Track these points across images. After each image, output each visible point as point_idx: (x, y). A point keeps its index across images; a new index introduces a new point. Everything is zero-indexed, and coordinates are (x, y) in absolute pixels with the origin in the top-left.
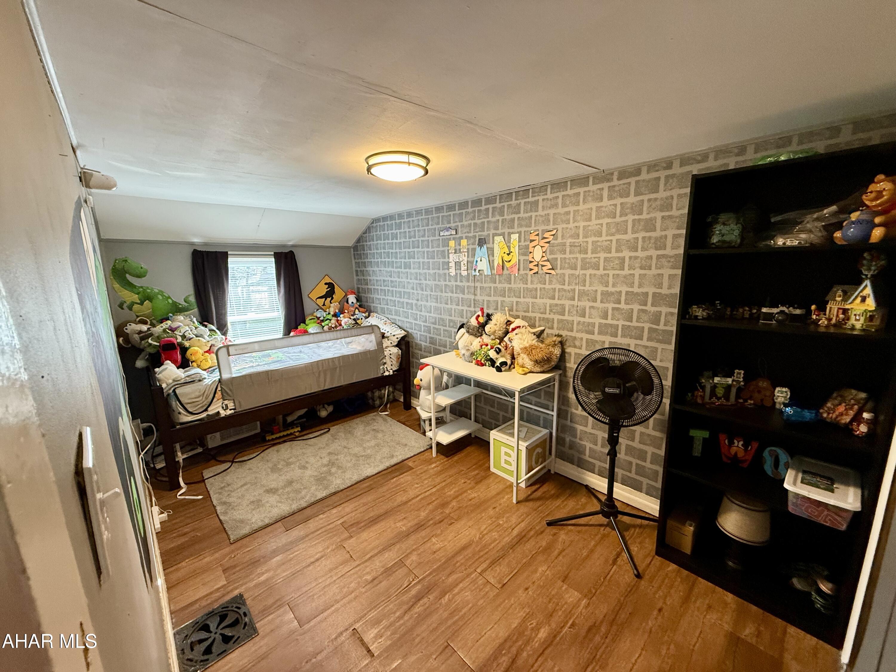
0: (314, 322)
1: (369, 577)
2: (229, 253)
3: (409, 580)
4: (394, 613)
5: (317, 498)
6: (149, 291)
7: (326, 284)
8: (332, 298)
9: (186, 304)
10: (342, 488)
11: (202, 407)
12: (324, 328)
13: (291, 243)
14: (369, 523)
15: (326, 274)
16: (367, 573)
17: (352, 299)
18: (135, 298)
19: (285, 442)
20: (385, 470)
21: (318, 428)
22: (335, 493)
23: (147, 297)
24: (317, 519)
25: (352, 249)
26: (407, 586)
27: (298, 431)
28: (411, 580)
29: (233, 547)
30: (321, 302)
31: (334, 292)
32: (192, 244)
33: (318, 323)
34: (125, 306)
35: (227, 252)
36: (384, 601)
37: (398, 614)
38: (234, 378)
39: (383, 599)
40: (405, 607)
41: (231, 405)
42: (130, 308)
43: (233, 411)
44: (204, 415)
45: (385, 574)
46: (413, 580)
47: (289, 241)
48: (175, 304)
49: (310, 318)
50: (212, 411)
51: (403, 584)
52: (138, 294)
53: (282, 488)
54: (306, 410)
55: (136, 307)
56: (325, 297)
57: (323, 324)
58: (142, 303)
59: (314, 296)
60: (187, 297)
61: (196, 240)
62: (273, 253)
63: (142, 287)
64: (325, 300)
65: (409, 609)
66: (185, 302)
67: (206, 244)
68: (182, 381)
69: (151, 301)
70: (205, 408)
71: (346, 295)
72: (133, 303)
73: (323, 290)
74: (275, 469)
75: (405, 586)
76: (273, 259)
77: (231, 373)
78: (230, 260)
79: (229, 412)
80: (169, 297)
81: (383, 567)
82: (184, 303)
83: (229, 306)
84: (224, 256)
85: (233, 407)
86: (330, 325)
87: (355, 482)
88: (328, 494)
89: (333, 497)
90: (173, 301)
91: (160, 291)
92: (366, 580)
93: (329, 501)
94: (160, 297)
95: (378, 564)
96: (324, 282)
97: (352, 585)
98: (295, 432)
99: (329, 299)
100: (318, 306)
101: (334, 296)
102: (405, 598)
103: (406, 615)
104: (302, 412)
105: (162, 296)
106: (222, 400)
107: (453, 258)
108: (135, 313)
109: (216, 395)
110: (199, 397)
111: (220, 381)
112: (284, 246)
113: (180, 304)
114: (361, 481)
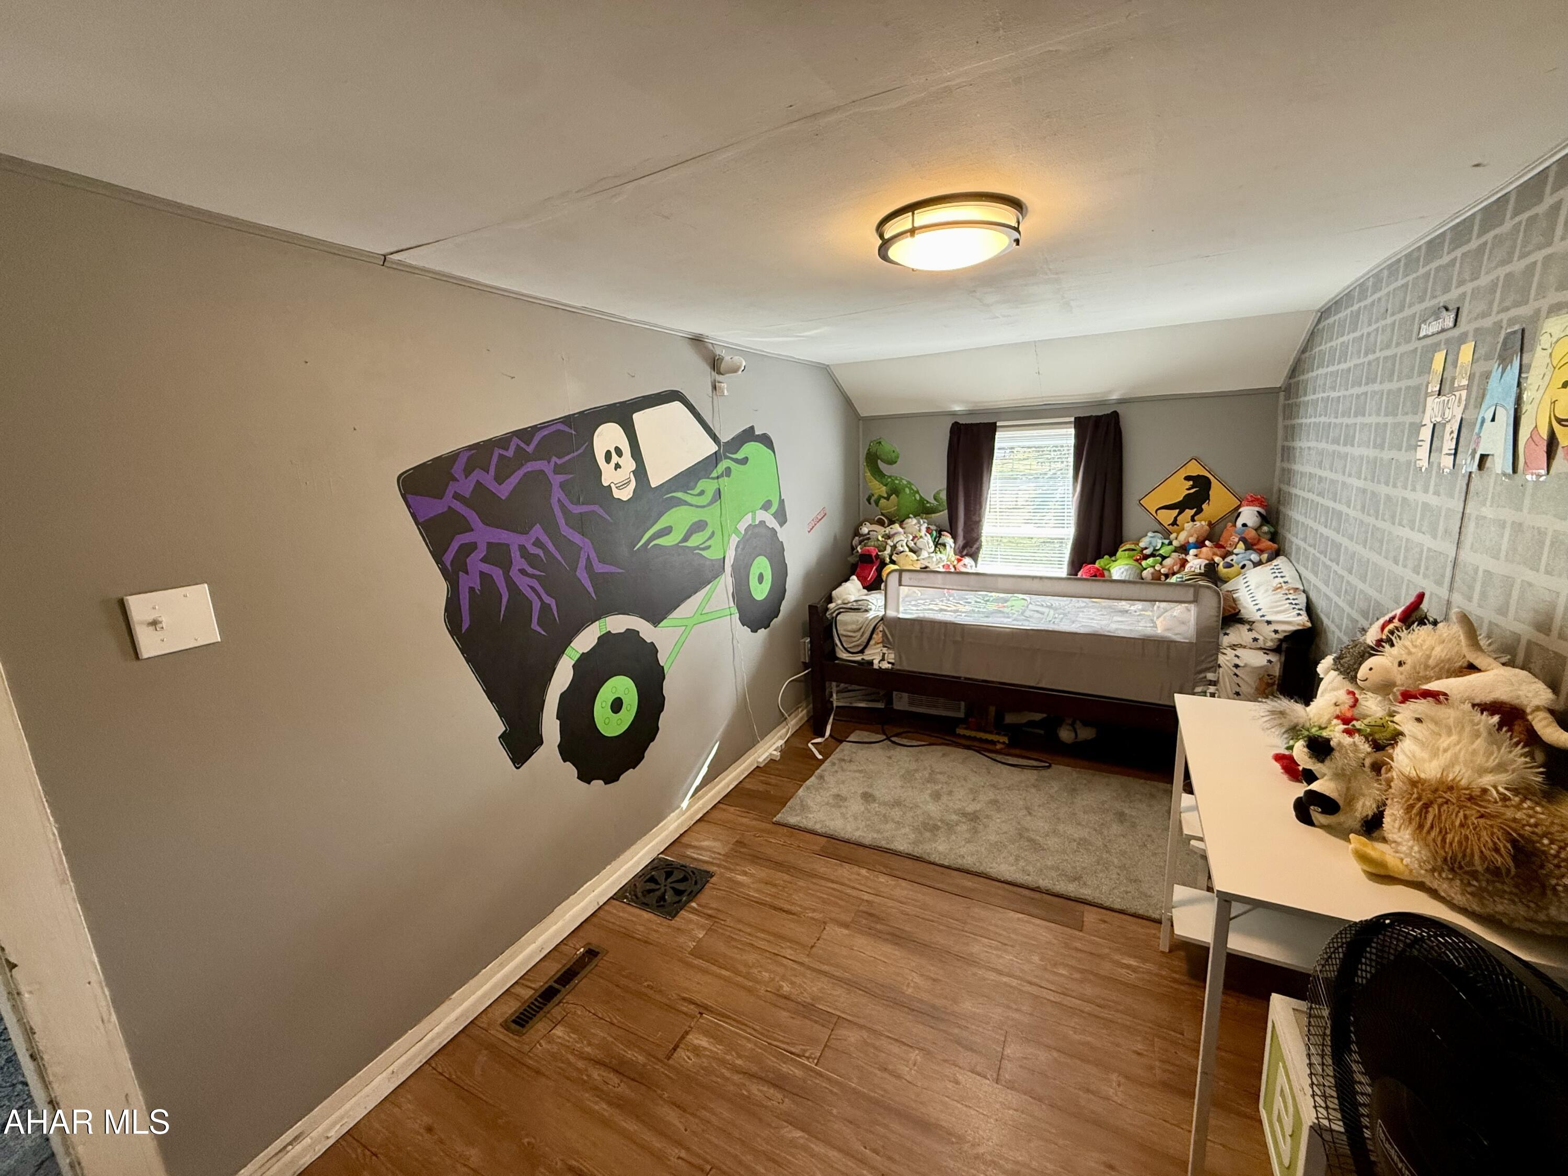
0: (1130, 557)
1: (786, 988)
2: (998, 424)
3: (805, 1051)
4: (739, 1056)
5: (892, 847)
6: (897, 482)
7: (1188, 478)
8: (1200, 511)
9: (936, 503)
10: (932, 859)
11: (858, 646)
12: (1145, 573)
13: (1115, 396)
14: (889, 934)
15: (1194, 455)
16: (792, 983)
17: (1249, 515)
18: (883, 490)
19: (968, 748)
20: (1027, 888)
21: (1035, 756)
22: (917, 859)
23: (895, 491)
24: (856, 869)
25: (1282, 394)
26: (792, 1053)
27: (1004, 743)
28: (807, 1054)
29: (769, 826)
30: (1167, 517)
31: (1206, 498)
32: (953, 414)
33: (1137, 560)
34: (872, 501)
35: (995, 423)
36: (755, 1030)
37: (739, 1062)
38: (899, 618)
39: (758, 1028)
40: (754, 1069)
41: (891, 657)
42: (877, 503)
43: (890, 666)
44: (858, 658)
45: (801, 1008)
46: (808, 1058)
47: (1110, 392)
48: (922, 501)
49: (1128, 546)
50: (867, 656)
51: (794, 1044)
52: (886, 485)
53: (880, 804)
54: (1045, 715)
55: (883, 501)
56: (1181, 506)
57: (1144, 563)
58: (888, 499)
59: (1152, 503)
60: (938, 493)
61: (957, 408)
62: (1072, 419)
63: (890, 477)
64: (1179, 514)
65: (752, 1076)
66: (935, 499)
67: (971, 413)
68: (849, 606)
69: (897, 496)
70: (860, 648)
71: (1239, 507)
72: (880, 497)
73: (1180, 489)
74: (908, 777)
75: (793, 1050)
76: (1072, 431)
77: (898, 611)
78: (999, 435)
79: (885, 665)
80: (917, 492)
81: (813, 1000)
82: (933, 501)
83: (988, 510)
84: (991, 429)
85: (893, 661)
86: (1158, 567)
87: (958, 866)
88: (906, 851)
89: (908, 862)
90: (921, 497)
91: (909, 482)
92: (781, 987)
93: (894, 862)
94: (907, 491)
95: (815, 989)
96: (1184, 473)
97: (767, 975)
98: (998, 742)
99: (1189, 513)
100: (1161, 524)
101: (1204, 506)
102: (771, 1061)
103: (741, 1076)
104: (1038, 717)
105: (911, 489)
106: (881, 645)
107: (1433, 409)
108: (881, 509)
109: (874, 636)
110: (854, 632)
111: (882, 619)
112: (1103, 403)
113: (928, 502)
114: (968, 872)
